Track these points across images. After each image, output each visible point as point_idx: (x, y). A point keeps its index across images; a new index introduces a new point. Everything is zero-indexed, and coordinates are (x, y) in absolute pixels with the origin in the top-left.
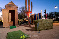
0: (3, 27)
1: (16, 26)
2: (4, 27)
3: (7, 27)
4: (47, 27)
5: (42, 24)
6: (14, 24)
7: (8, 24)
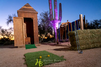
0: (15, 46)
1: (36, 45)
2: (17, 47)
3: (21, 47)
4: (93, 43)
5: (83, 38)
6: (32, 42)
7: (22, 41)
